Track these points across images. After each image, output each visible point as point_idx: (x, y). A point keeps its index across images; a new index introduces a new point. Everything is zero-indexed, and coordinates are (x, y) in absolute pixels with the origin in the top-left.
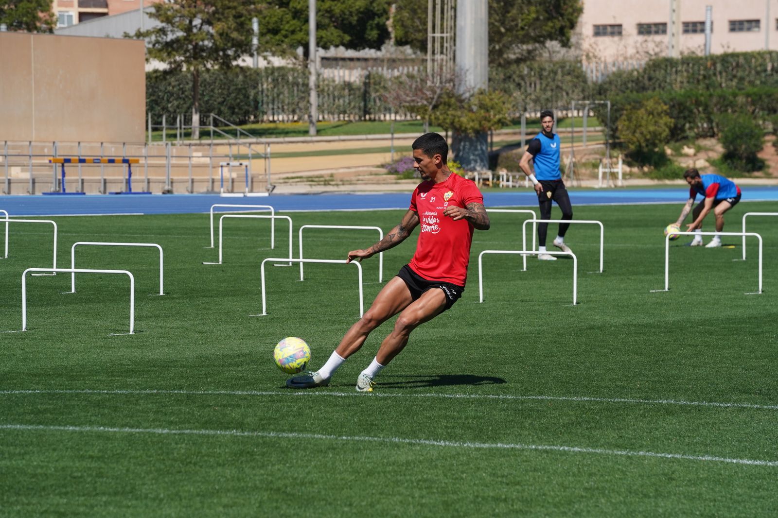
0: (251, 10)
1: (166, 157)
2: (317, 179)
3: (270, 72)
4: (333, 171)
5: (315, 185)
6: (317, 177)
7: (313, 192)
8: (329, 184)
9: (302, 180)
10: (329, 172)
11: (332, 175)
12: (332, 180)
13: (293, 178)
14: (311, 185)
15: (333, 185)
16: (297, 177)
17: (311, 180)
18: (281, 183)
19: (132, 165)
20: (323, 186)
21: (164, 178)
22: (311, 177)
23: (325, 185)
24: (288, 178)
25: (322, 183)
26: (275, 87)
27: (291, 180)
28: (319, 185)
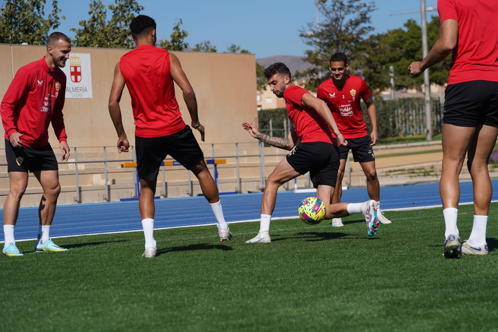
0: (377, 49)
1: (260, 156)
2: (418, 171)
3: (402, 101)
4: (434, 164)
5: (415, 176)
6: (418, 169)
7: (412, 183)
8: (429, 175)
9: (403, 172)
10: (430, 164)
11: (432, 167)
12: (432, 171)
13: (395, 171)
14: (411, 177)
15: (433, 176)
16: (399, 170)
17: (412, 172)
18: (383, 176)
19: (218, 166)
20: (422, 177)
21: (258, 177)
22: (413, 170)
23: (425, 175)
24: (390, 171)
25: (422, 174)
26: (406, 112)
27: (392, 173)
28: (419, 176)
